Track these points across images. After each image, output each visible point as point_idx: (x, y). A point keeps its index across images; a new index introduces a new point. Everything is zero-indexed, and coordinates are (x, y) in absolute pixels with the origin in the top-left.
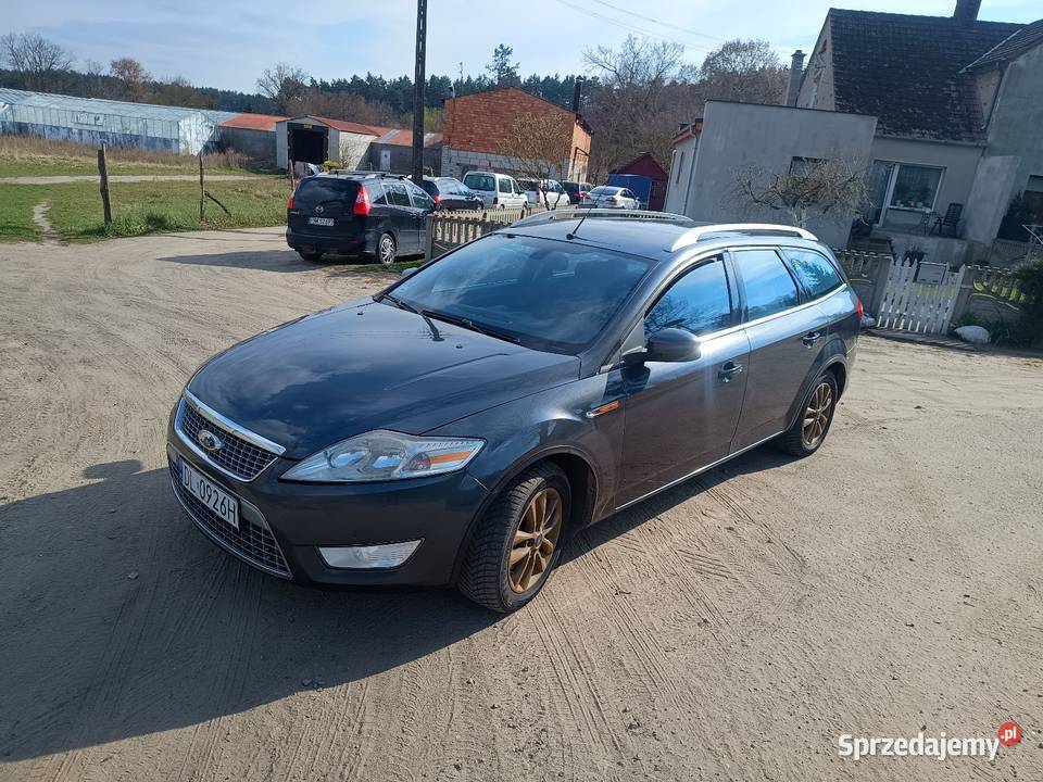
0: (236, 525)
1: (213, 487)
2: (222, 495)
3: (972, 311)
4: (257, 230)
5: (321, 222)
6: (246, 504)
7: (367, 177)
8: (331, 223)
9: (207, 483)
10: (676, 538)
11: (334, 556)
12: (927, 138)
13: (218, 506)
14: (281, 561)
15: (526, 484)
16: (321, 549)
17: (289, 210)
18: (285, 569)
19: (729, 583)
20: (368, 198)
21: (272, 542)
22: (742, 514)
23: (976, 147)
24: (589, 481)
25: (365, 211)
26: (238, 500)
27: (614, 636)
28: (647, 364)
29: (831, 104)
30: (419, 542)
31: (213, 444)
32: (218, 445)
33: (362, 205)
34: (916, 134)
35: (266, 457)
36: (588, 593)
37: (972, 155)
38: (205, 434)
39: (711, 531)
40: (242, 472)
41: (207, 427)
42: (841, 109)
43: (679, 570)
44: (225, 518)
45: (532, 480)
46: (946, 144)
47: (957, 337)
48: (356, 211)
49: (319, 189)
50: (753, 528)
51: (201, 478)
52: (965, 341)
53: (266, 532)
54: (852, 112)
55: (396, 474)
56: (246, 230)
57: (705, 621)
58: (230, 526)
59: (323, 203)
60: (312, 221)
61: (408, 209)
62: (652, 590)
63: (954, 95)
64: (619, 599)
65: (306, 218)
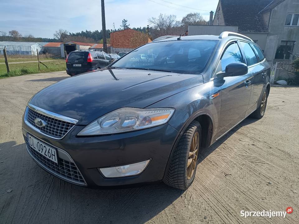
0: (56, 162)
1: (44, 145)
2: (48, 148)
3: (280, 76)
5: (77, 65)
6: (60, 150)
7: (91, 51)
8: (80, 65)
9: (41, 143)
10: (235, 150)
11: (107, 172)
12: (252, 32)
13: (47, 154)
14: (81, 177)
15: (191, 129)
16: (100, 169)
17: (67, 63)
18: (83, 181)
19: (266, 166)
20: (92, 58)
21: (76, 169)
22: (254, 139)
23: (266, 33)
24: (210, 128)
25: (91, 61)
26: (57, 150)
27: (235, 195)
29: (224, 24)
30: (149, 160)
31: (41, 124)
32: (44, 124)
33: (90, 59)
34: (249, 31)
35: (68, 126)
36: (214, 177)
37: (266, 35)
38: (38, 120)
39: (247, 146)
40: (57, 135)
41: (38, 117)
42: (227, 25)
43: (244, 163)
44: (51, 159)
45: (193, 128)
46: (257, 33)
47: (277, 84)
48: (88, 61)
49: (76, 56)
50: (261, 144)
51: (38, 141)
52: (280, 85)
53: (72, 164)
54: (230, 25)
55: (136, 127)
57: (269, 183)
58: (53, 163)
59: (77, 59)
60: (74, 65)
61: (104, 60)
62: (239, 172)
63: (258, 20)
64: (227, 177)
65: (72, 64)
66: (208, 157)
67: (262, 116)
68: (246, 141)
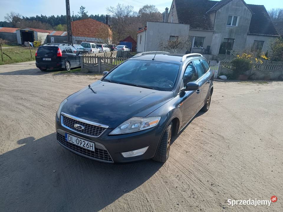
0: (94, 150)
1: (83, 140)
2: (87, 142)
3: (222, 72)
4: (22, 63)
5: (47, 59)
6: (96, 143)
7: (60, 45)
8: (50, 59)
9: (79, 139)
10: (191, 136)
11: (125, 155)
12: (201, 30)
13: (85, 145)
14: (110, 158)
15: (169, 127)
16: (122, 153)
17: (36, 56)
18: (111, 161)
19: (209, 145)
20: (60, 51)
21: (107, 154)
22: (202, 127)
23: (212, 31)
24: (177, 124)
25: (61, 55)
26: (94, 143)
27: (193, 163)
28: (185, 92)
29: (177, 21)
30: (148, 147)
31: (81, 128)
32: (83, 128)
33: (60, 53)
34: (198, 29)
35: (102, 129)
36: (180, 153)
37: (212, 33)
38: (76, 125)
39: (198, 133)
40: (94, 135)
41: (76, 123)
42: (180, 23)
43: (197, 144)
44: (89, 149)
45: (169, 126)
46: (205, 31)
47: (220, 78)
48: (58, 55)
49: (44, 50)
50: (207, 131)
51: (77, 138)
52: (222, 79)
53: (105, 151)
54: (183, 23)
55: (141, 129)
56: (18, 63)
57: (211, 155)
58: (92, 152)
59: (47, 54)
60: (44, 59)
61: (72, 54)
62: (194, 150)
63: (206, 19)
64: (187, 153)
65: (42, 58)
66: (175, 142)
67: (208, 110)
68: (198, 129)
